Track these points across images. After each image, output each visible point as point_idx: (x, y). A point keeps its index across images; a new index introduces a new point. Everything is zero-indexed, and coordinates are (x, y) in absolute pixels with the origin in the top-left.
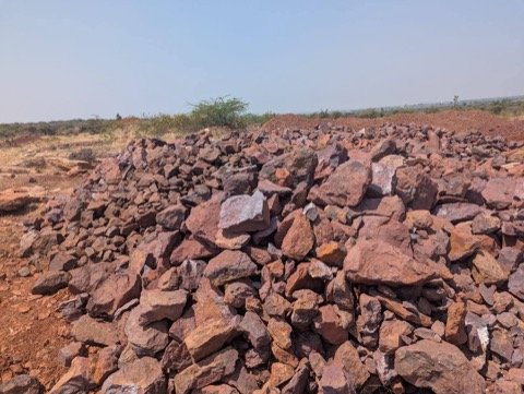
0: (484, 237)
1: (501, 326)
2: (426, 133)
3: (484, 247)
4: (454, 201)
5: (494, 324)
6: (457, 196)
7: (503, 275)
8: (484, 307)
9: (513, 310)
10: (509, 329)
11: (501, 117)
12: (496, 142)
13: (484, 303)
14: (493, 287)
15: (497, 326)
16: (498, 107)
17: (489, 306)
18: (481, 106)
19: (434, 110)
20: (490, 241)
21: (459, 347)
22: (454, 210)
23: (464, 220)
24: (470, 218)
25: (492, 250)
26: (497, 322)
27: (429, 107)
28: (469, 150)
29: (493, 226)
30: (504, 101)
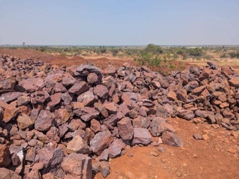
0: (23, 106)
1: (31, 146)
2: (5, 59)
3: (23, 111)
4: (8, 92)
5: (27, 147)
6: (8, 89)
7: (31, 123)
8: (22, 140)
9: (35, 137)
10: (34, 147)
11: (44, 53)
12: (39, 63)
13: (22, 139)
14: (28, 129)
15: (29, 147)
16: (43, 49)
17: (24, 139)
18: (36, 48)
19: (14, 48)
20: (26, 108)
21: (6, 167)
22: (8, 96)
23: (14, 100)
24: (16, 99)
25: (27, 112)
26: (28, 145)
27: (12, 46)
28: (24, 67)
29: (26, 101)
30: (46, 47)
